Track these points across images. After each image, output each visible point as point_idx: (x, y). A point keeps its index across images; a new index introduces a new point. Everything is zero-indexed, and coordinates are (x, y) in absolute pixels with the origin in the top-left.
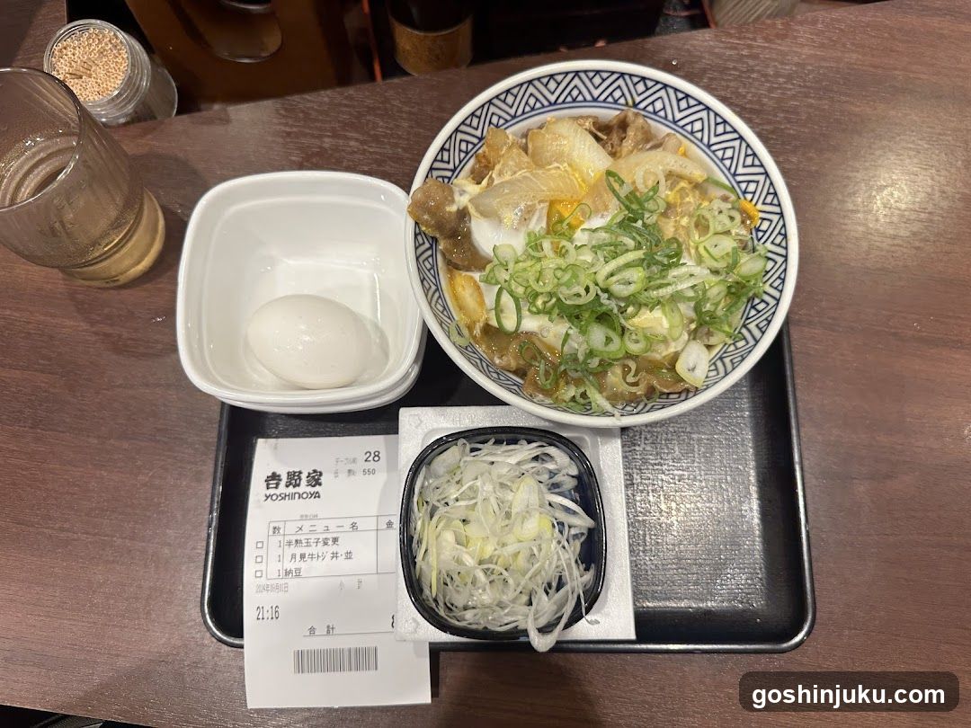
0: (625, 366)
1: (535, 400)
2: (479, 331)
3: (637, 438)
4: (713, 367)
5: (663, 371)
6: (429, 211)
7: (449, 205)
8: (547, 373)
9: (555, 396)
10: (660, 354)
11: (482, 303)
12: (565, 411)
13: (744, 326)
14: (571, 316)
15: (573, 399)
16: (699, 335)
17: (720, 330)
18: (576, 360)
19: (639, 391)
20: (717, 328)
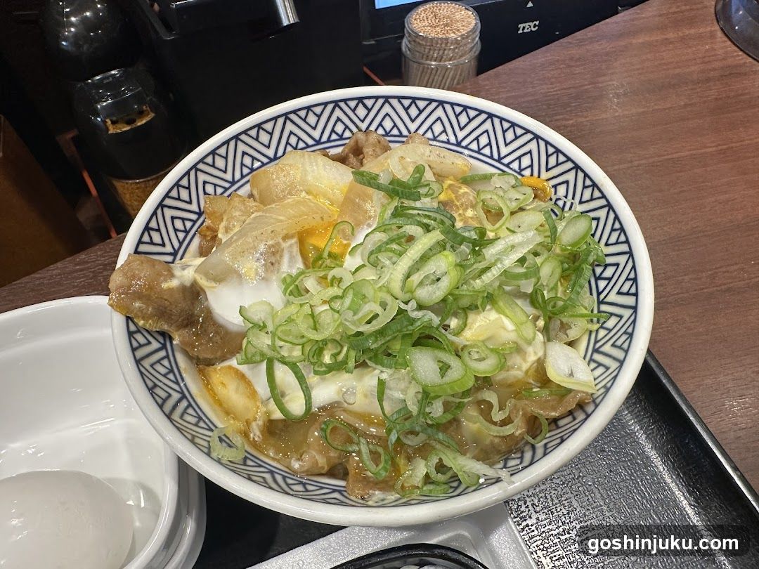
0: (480, 403)
1: (370, 503)
2: (258, 433)
3: (523, 508)
4: (593, 365)
5: (534, 390)
6: (138, 296)
7: (166, 281)
8: (375, 456)
9: (399, 484)
10: (519, 368)
11: (253, 394)
12: (422, 502)
13: (600, 302)
14: (376, 355)
15: (427, 479)
16: (552, 333)
17: (576, 316)
18: (408, 416)
19: (517, 429)
20: (572, 316)
